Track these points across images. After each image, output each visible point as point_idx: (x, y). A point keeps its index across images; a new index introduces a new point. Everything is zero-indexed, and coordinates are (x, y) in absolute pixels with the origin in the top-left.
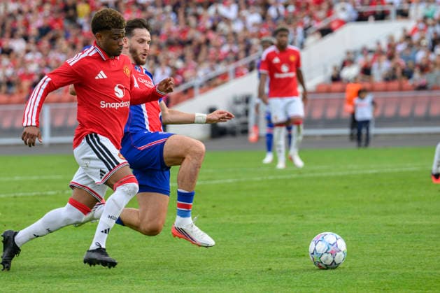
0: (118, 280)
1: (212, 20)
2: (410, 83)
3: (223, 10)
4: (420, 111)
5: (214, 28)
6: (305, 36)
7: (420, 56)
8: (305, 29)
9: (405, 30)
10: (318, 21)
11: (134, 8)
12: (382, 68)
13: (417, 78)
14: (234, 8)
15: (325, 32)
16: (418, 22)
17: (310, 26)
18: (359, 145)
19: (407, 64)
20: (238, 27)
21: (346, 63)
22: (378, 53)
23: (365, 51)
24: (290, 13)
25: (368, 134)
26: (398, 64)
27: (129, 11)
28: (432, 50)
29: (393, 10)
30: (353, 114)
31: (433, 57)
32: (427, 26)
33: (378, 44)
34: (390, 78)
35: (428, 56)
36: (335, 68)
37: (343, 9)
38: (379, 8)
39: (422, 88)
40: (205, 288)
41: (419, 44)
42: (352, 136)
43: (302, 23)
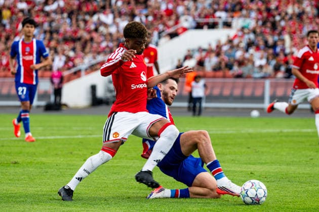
0: (23, 201)
1: (95, 24)
2: (231, 73)
3: (103, 17)
4: (237, 92)
5: (96, 30)
6: (160, 37)
7: (239, 54)
8: (160, 33)
9: (228, 37)
10: (169, 27)
11: (42, 14)
12: (211, 62)
13: (236, 69)
14: (111, 16)
15: (173, 35)
16: (238, 31)
17: (163, 31)
18: (194, 114)
19: (229, 59)
20: (113, 30)
21: (187, 58)
22: (209, 52)
23: (201, 50)
24: (149, 21)
25: (200, 107)
26: (223, 60)
27: (38, 16)
28: (247, 51)
29: (220, 22)
30: (191, 93)
31: (247, 55)
32: (244, 34)
33: (210, 45)
34: (217, 69)
35: (244, 55)
36: (179, 61)
37: (186, 20)
38: (211, 20)
39: (239, 76)
40: (83, 209)
41: (238, 46)
42: (189, 108)
43: (157, 29)
